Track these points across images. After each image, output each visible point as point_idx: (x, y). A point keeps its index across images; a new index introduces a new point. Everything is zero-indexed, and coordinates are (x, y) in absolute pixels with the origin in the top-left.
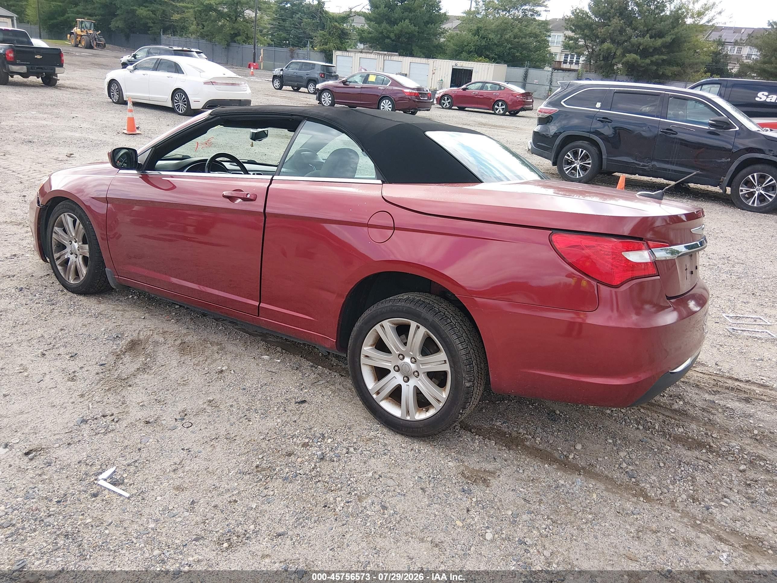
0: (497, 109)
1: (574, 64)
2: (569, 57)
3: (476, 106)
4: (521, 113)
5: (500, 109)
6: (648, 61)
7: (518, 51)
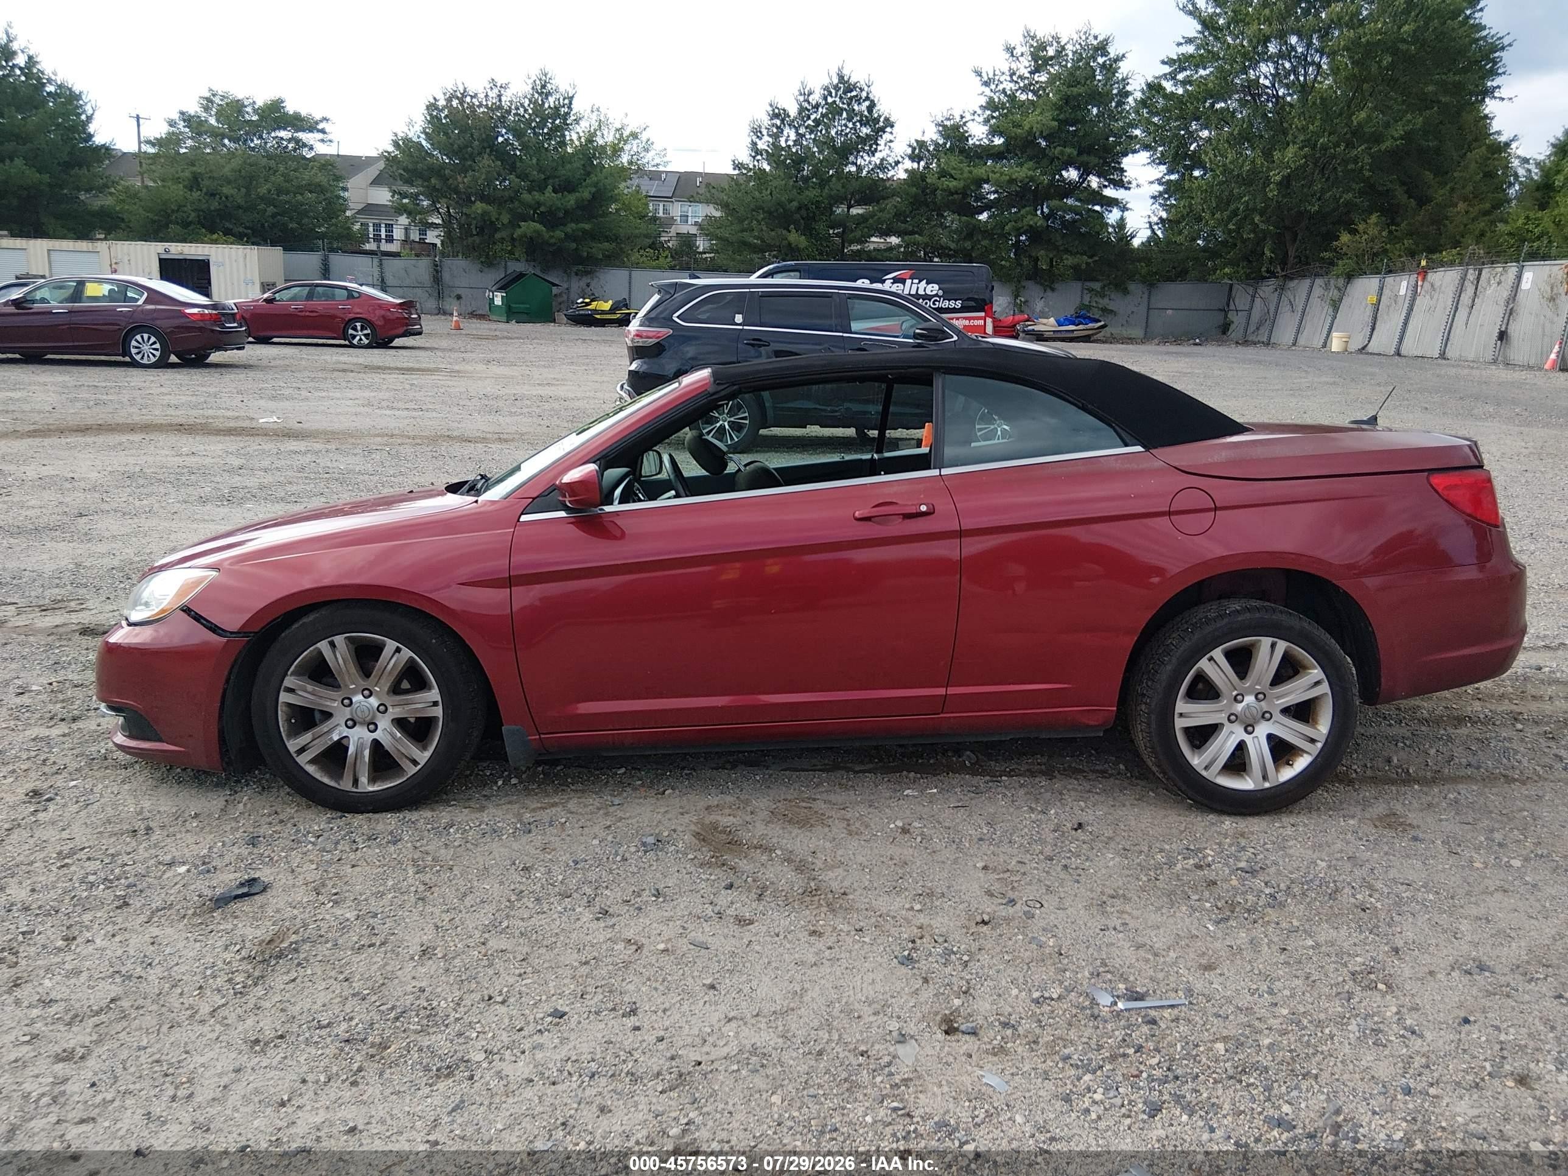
0: (354, 337)
1: (383, 241)
2: (383, 230)
3: (305, 332)
4: (397, 342)
5: (361, 336)
6: (559, 234)
7: (291, 219)
